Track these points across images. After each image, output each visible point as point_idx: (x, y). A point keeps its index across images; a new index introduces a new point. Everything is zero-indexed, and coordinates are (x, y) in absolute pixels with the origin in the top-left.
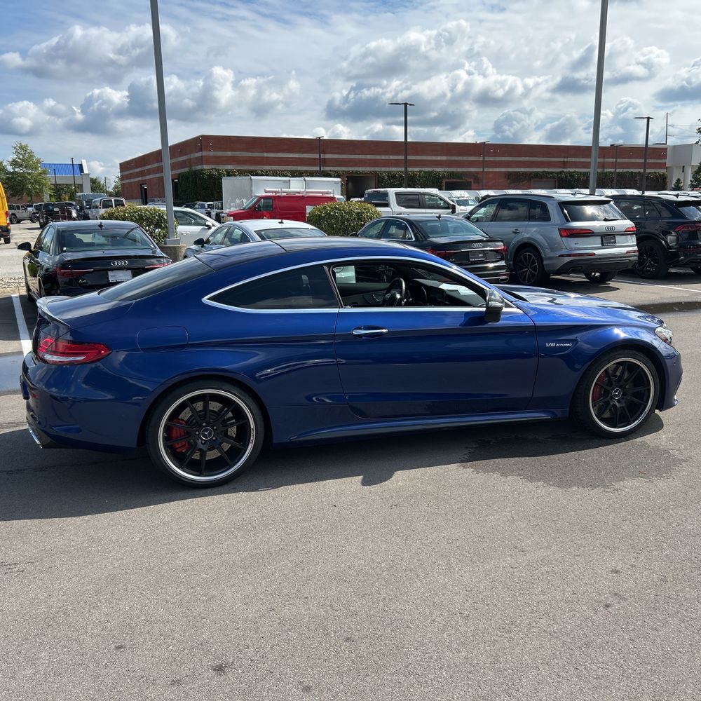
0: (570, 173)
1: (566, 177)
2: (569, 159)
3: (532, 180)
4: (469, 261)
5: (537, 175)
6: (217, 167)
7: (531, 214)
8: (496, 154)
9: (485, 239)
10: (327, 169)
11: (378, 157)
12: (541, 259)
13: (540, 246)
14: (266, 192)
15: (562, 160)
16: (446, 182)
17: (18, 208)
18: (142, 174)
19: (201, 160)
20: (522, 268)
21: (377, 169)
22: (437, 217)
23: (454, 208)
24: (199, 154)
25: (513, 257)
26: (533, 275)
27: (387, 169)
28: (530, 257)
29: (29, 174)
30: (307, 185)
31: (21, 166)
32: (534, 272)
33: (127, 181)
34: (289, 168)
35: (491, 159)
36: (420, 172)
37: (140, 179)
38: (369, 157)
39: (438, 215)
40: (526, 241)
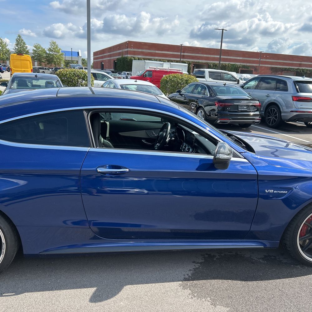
0: (303, 69)
1: (300, 71)
2: (303, 63)
3: (283, 72)
4: (238, 110)
5: (286, 69)
6: (134, 56)
7: (277, 87)
8: (266, 58)
9: (250, 99)
10: (185, 60)
11: (209, 56)
12: (280, 112)
13: (281, 105)
14: (150, 68)
15: (299, 63)
16: (241, 70)
17: (46, 69)
18: (102, 57)
19: (127, 53)
20: (269, 116)
21: (208, 61)
22: (224, 84)
23: (238, 81)
24: (126, 50)
25: (264, 109)
26: (275, 121)
27: (213, 62)
28: (274, 110)
29: (56, 55)
30: (171, 66)
31: (52, 51)
32: (275, 119)
33: (96, 60)
34: (167, 59)
35: (264, 60)
36: (229, 64)
37: (101, 60)
38: (205, 56)
39: (224, 83)
40: (273, 101)
